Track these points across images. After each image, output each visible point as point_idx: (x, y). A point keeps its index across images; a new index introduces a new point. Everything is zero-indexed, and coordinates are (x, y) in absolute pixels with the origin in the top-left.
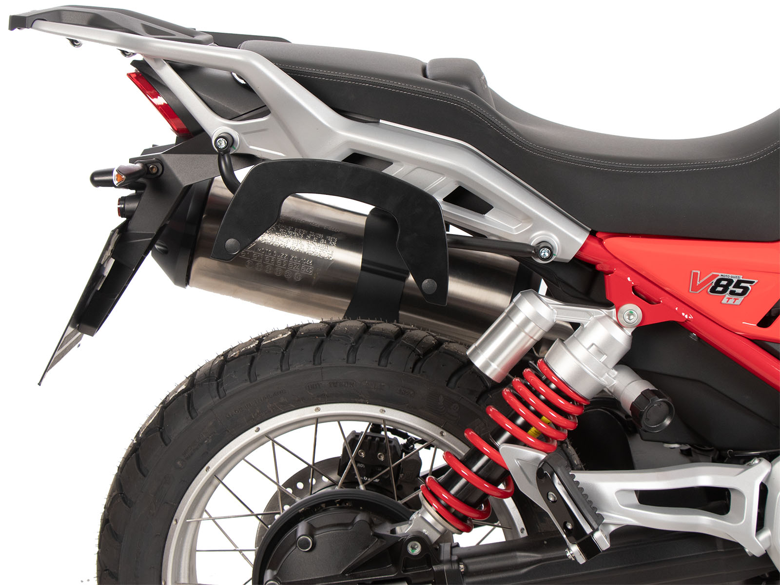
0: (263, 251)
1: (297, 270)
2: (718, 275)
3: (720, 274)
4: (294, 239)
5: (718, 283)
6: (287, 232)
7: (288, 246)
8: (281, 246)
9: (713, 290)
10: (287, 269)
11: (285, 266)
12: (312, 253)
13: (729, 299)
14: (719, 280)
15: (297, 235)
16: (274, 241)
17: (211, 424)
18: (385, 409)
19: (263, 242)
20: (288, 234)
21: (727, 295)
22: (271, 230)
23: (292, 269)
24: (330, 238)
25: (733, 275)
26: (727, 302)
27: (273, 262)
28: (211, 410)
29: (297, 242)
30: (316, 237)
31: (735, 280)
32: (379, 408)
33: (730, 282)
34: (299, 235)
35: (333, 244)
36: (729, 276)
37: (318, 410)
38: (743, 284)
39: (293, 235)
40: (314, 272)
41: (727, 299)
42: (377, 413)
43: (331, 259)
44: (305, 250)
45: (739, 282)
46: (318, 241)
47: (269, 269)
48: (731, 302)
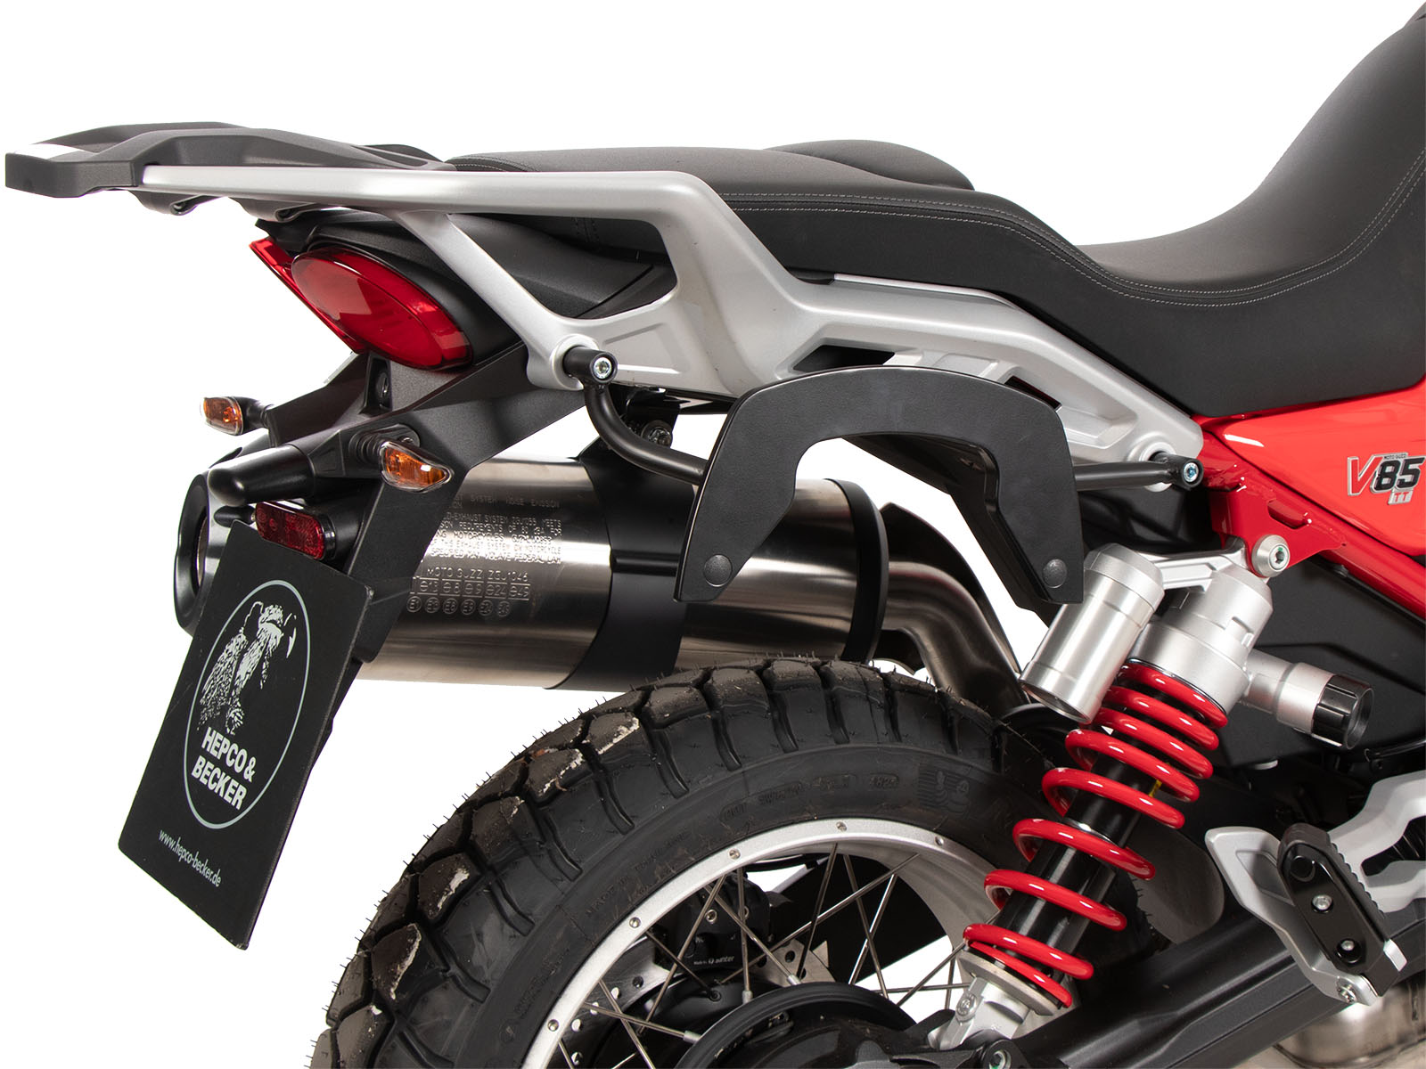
0: (436, 572)
1: (501, 596)
2: (1381, 458)
3: (1383, 456)
4: (489, 538)
5: (1383, 475)
6: (473, 526)
7: (482, 554)
8: (469, 555)
9: (1379, 486)
10: (484, 599)
11: (479, 594)
12: (525, 557)
13: (1397, 494)
14: (1384, 466)
15: (491, 528)
16: (455, 547)
17: (560, 935)
18: (844, 821)
19: (435, 555)
20: (477, 530)
21: (1394, 489)
22: (444, 528)
23: (493, 595)
24: (549, 522)
25: (1398, 454)
26: (1396, 500)
27: (457, 590)
28: (560, 907)
29: (495, 542)
30: (525, 525)
31: (1401, 461)
32: (834, 823)
33: (1395, 464)
34: (495, 527)
35: (556, 532)
36: (1393, 457)
37: (735, 855)
38: (1411, 467)
39: (485, 530)
40: (531, 597)
41: (1397, 497)
42: (834, 832)
43: (558, 562)
44: (512, 556)
45: (1408, 462)
46: (531, 534)
47: (451, 605)
48: (1400, 500)
